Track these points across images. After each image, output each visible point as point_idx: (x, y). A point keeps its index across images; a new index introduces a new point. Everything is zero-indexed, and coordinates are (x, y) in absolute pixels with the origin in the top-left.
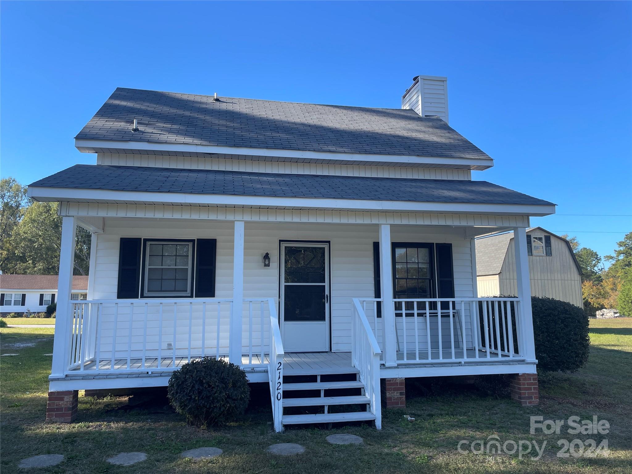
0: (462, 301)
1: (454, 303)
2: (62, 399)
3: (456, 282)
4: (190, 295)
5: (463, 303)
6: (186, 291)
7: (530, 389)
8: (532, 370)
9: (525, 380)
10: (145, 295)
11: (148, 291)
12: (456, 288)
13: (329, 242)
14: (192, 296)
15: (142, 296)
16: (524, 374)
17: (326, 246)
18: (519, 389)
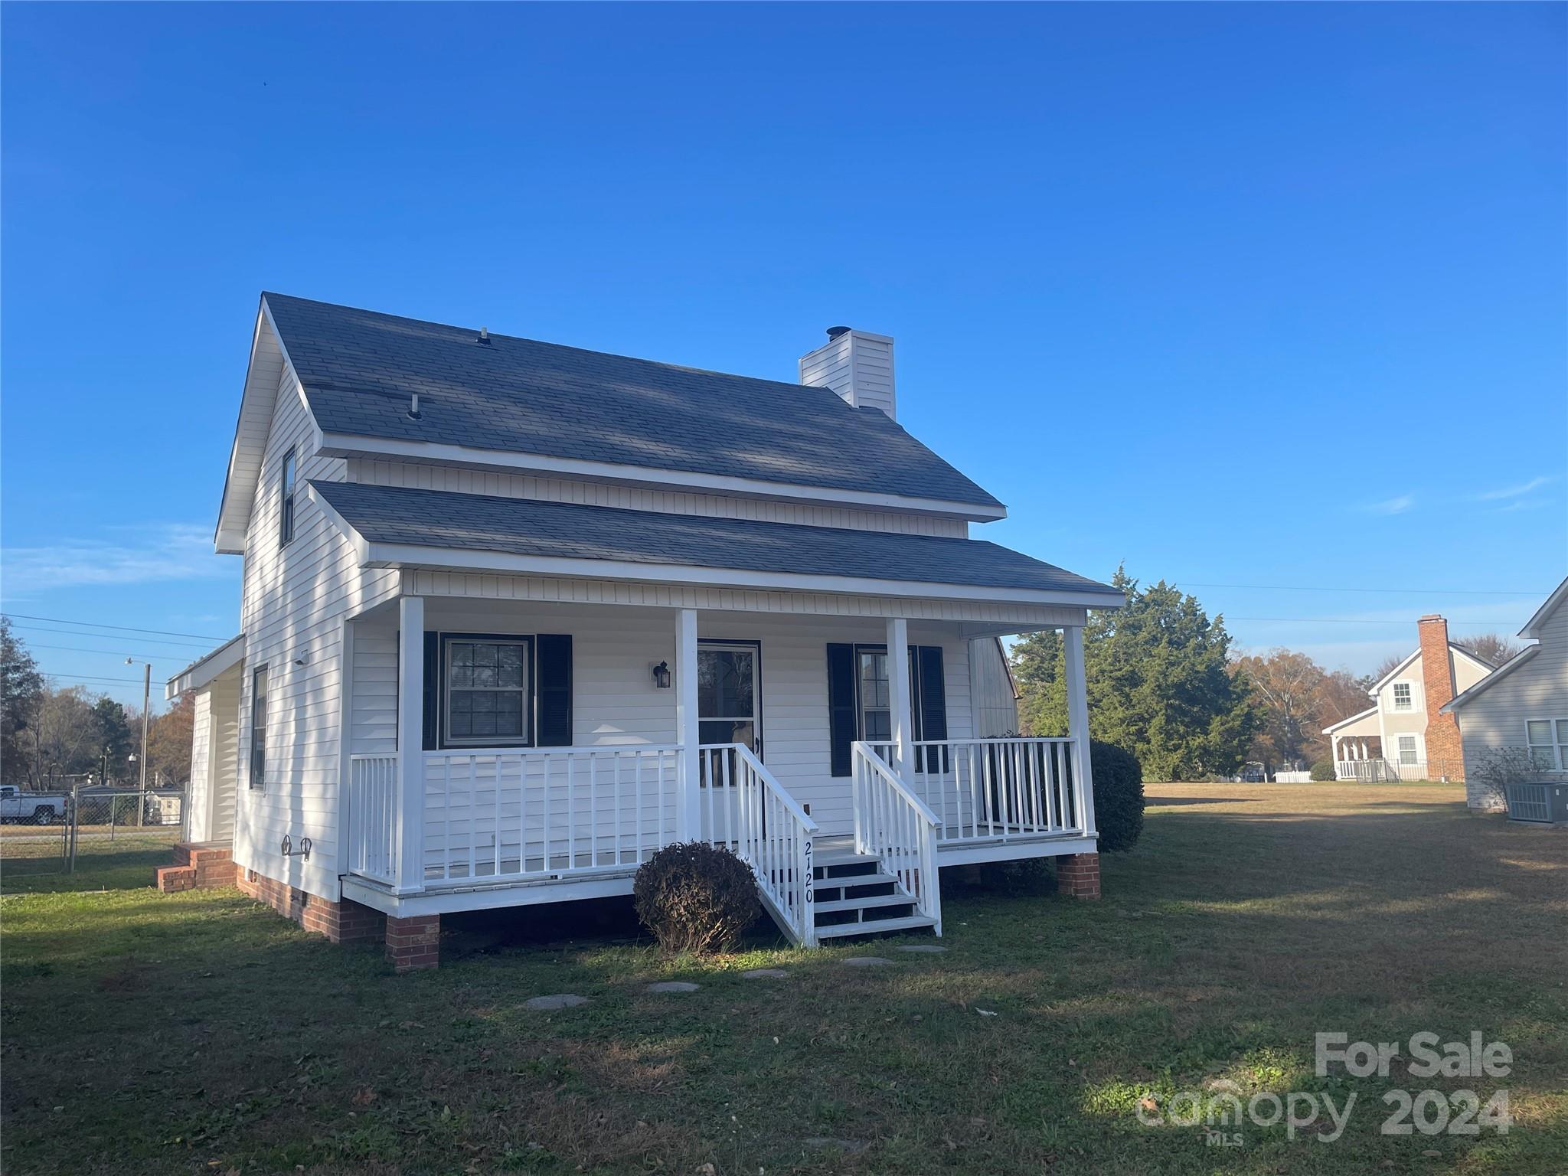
0: (955, 745)
1: (945, 747)
2: (422, 931)
3: (948, 712)
4: (526, 742)
5: (956, 747)
6: (521, 735)
7: (1089, 877)
8: (1092, 848)
9: (1083, 863)
10: (446, 743)
11: (453, 736)
12: (950, 723)
13: (758, 643)
14: (531, 744)
15: (442, 747)
16: (1082, 854)
17: (754, 651)
18: (1075, 877)
